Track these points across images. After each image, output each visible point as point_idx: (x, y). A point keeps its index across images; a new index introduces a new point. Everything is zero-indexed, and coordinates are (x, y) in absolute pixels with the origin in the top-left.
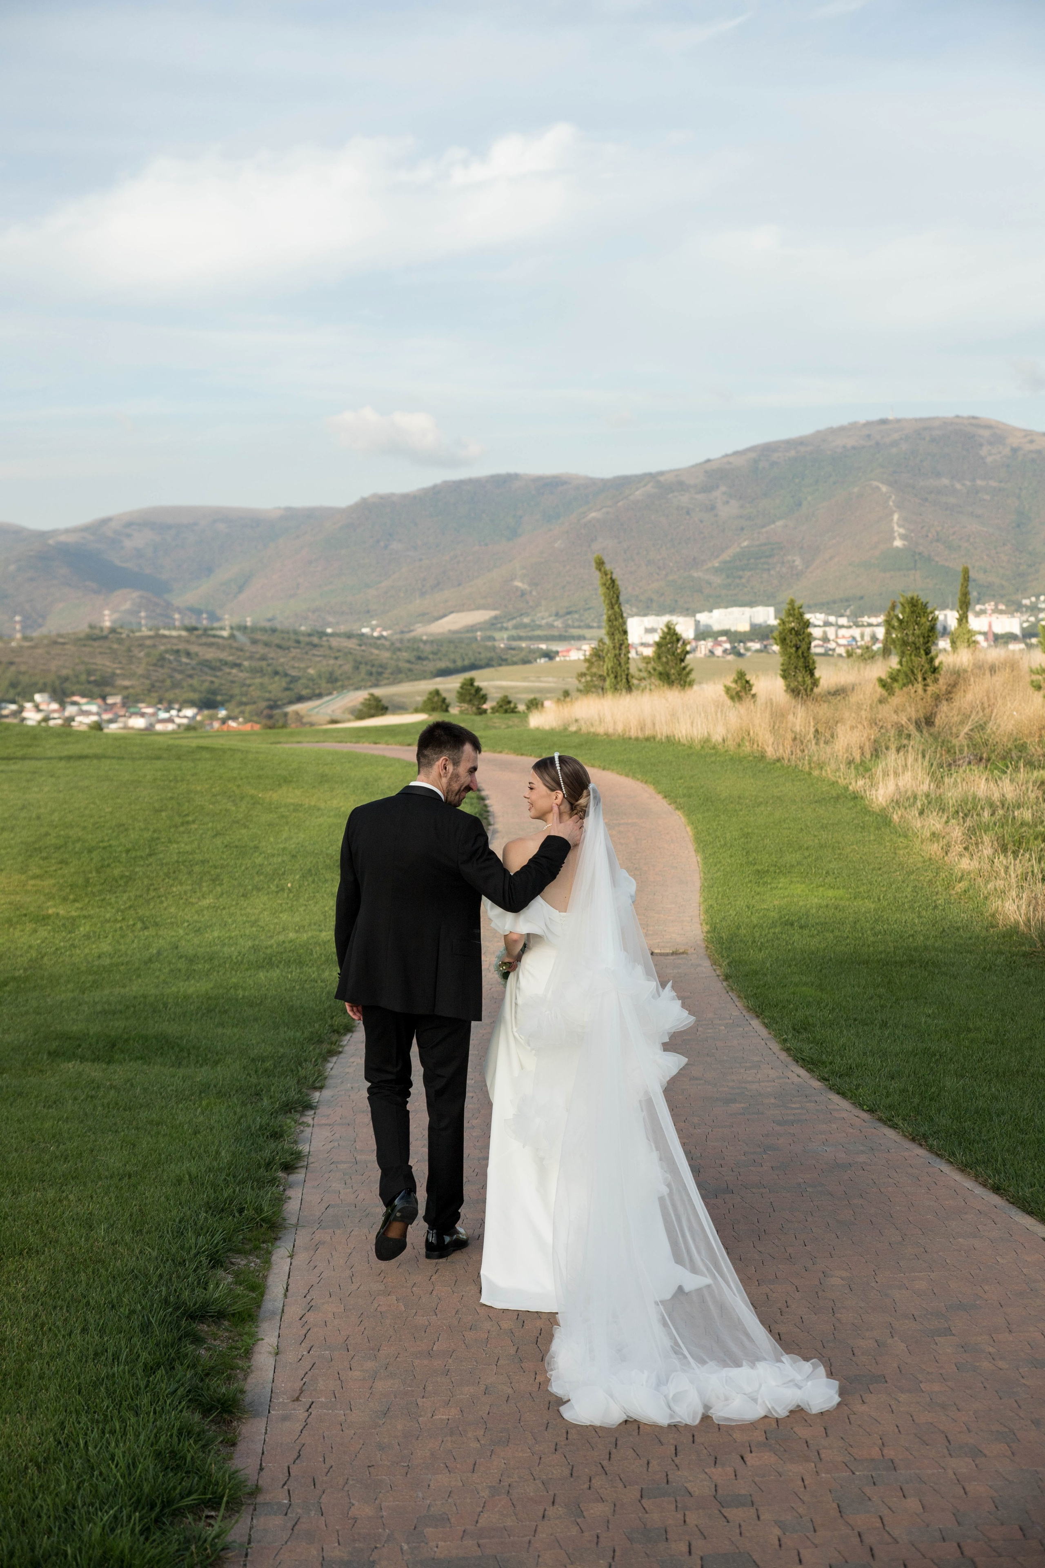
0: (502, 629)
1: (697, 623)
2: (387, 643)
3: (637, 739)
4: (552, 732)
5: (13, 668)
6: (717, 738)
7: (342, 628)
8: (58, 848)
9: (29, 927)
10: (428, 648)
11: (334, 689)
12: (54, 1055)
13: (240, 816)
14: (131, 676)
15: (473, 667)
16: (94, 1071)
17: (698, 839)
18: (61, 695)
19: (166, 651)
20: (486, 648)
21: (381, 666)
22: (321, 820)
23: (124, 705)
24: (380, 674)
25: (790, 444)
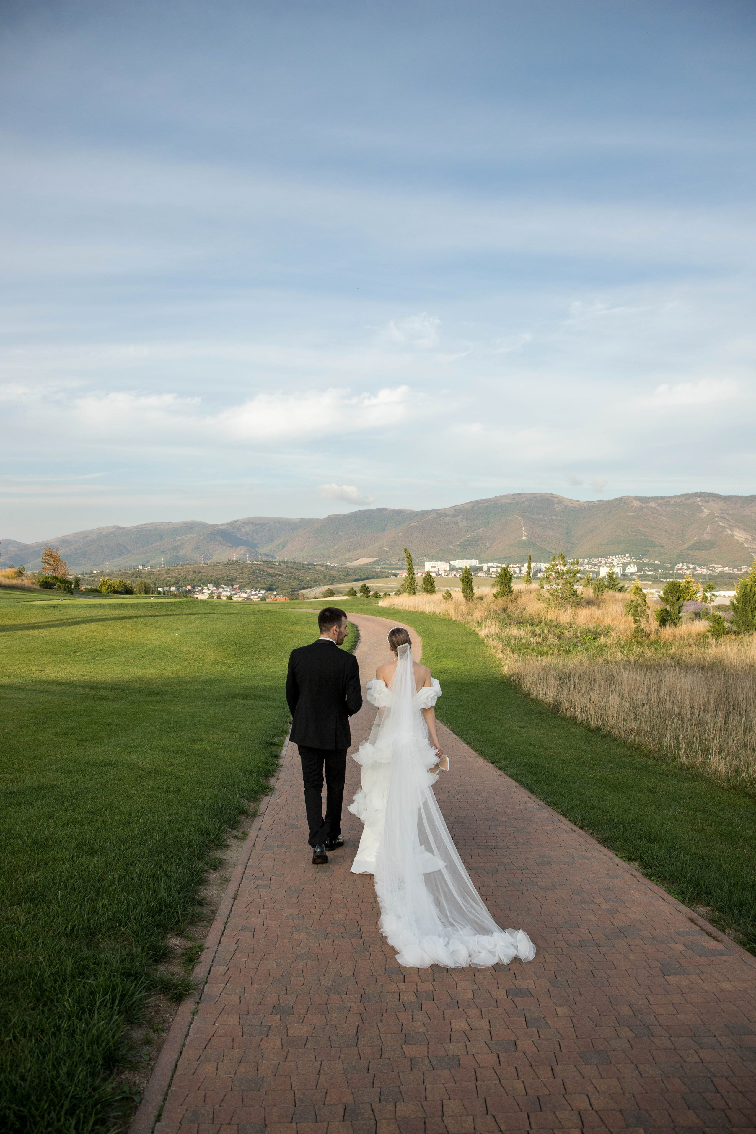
0: (378, 565)
1: (450, 565)
2: (336, 569)
3: (413, 612)
4: (386, 608)
5: (200, 574)
6: (437, 613)
7: (320, 563)
8: (226, 643)
9: (220, 666)
10: (351, 571)
11: (316, 585)
12: (233, 697)
13: (281, 634)
14: (243, 578)
15: (367, 578)
16: (243, 702)
17: (423, 646)
18: (217, 585)
19: (255, 569)
20: (372, 572)
21: (334, 577)
22: (305, 637)
23: (239, 589)
24: (333, 580)
25: (485, 501)
